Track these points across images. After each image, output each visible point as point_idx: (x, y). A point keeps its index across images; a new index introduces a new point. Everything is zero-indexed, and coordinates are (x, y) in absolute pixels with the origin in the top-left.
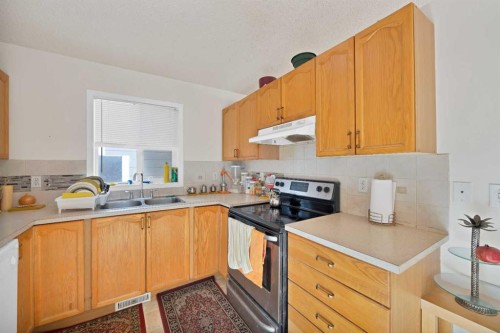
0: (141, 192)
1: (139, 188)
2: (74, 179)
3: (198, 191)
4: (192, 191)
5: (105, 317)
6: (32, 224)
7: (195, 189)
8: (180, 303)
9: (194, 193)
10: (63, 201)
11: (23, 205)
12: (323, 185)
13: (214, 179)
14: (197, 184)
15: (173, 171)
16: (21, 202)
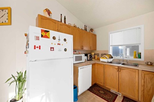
1: (122, 59)
7: (151, 63)
15: (138, 53)
16: (97, 58)
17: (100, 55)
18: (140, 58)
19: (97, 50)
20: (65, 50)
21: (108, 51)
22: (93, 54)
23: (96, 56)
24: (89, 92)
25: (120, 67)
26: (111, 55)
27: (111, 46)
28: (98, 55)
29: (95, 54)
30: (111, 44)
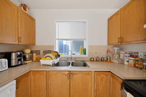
1: (70, 56)
2: (49, 52)
3: (95, 59)
4: (92, 59)
6: (30, 70)
7: (93, 59)
9: (93, 60)
13: (103, 54)
14: (95, 56)
15: (84, 49)
16: (37, 59)
17: (42, 53)
18: (85, 54)
19: (36, 45)
21: (53, 47)
22: (28, 51)
25: (71, 72)
26: (57, 52)
27: (57, 39)
28: (38, 52)
30: (57, 38)
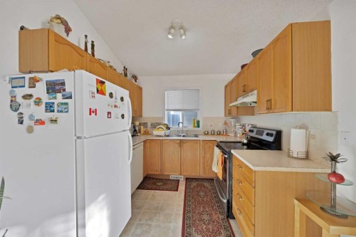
0: (183, 131)
1: (181, 129)
2: (159, 124)
3: (210, 133)
4: (206, 133)
5: (166, 180)
7: (208, 132)
8: (194, 184)
9: (208, 134)
10: (156, 132)
11: (146, 133)
12: (270, 132)
13: (220, 127)
14: (209, 129)
15: (197, 121)
18: (199, 127)
19: (143, 116)
20: (123, 116)
21: (162, 118)
22: (137, 123)
23: (142, 127)
24: (140, 190)
25: (181, 141)
26: (167, 125)
28: (145, 125)
29: (140, 124)
30: (166, 109)
